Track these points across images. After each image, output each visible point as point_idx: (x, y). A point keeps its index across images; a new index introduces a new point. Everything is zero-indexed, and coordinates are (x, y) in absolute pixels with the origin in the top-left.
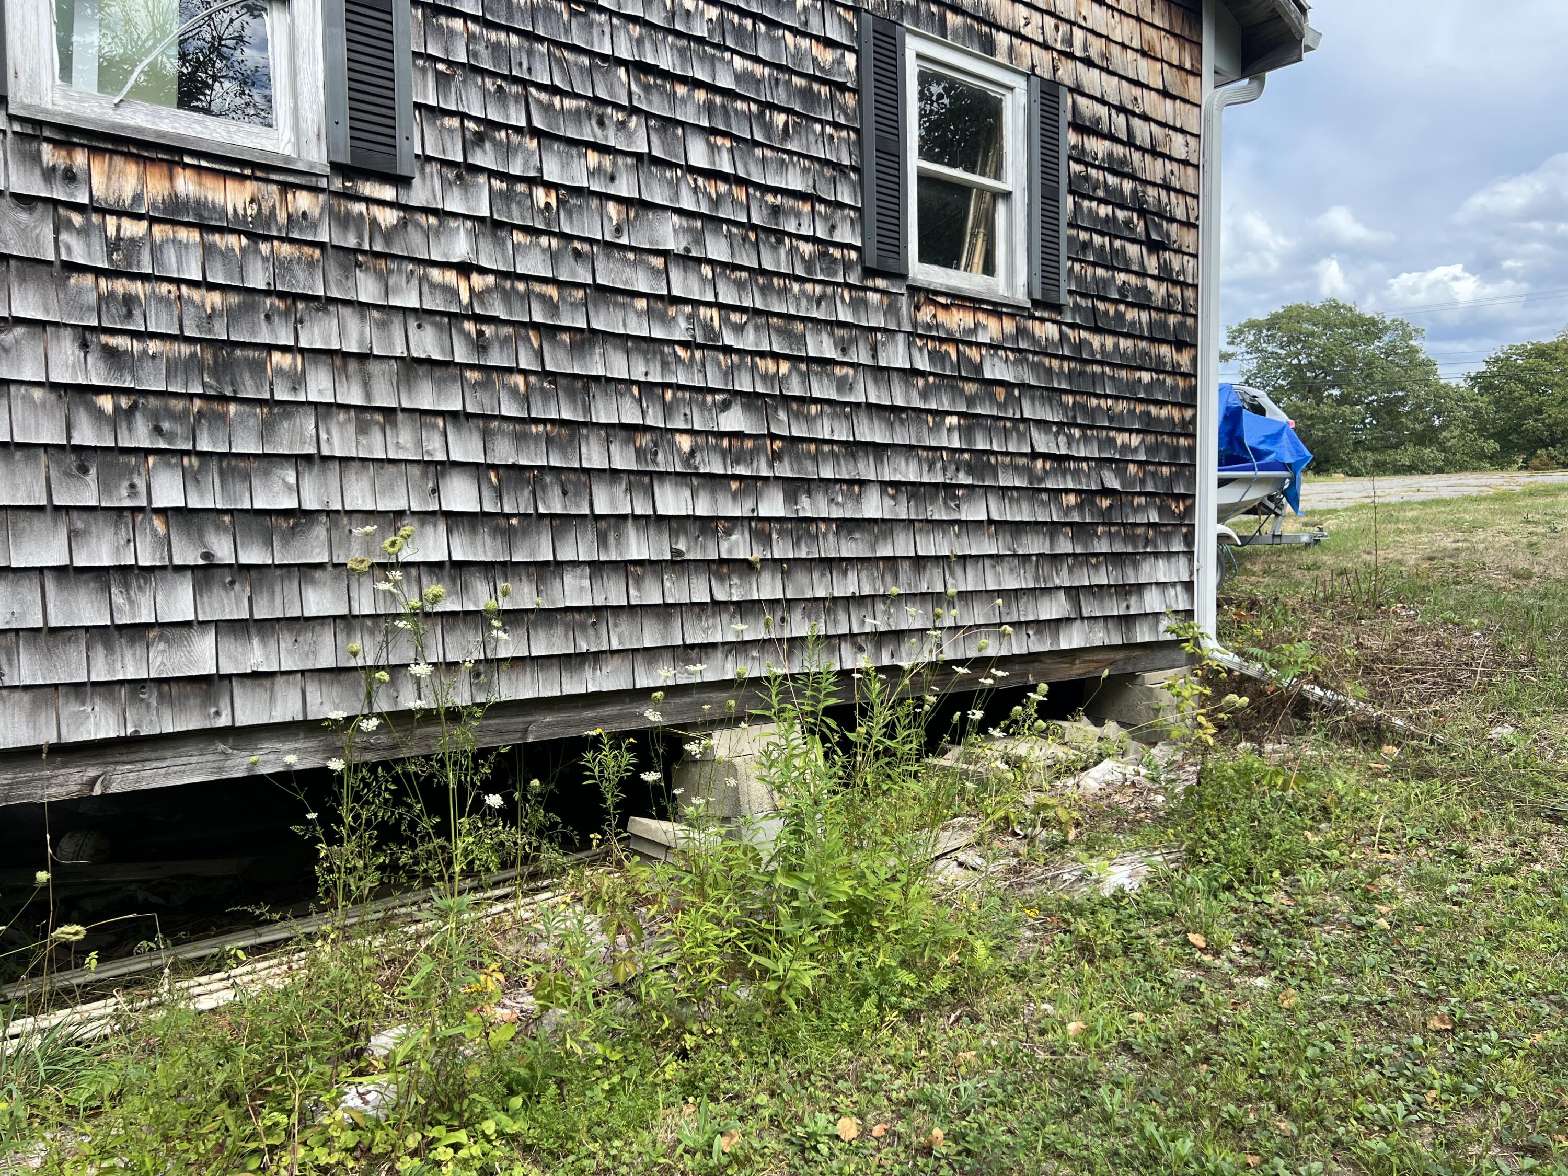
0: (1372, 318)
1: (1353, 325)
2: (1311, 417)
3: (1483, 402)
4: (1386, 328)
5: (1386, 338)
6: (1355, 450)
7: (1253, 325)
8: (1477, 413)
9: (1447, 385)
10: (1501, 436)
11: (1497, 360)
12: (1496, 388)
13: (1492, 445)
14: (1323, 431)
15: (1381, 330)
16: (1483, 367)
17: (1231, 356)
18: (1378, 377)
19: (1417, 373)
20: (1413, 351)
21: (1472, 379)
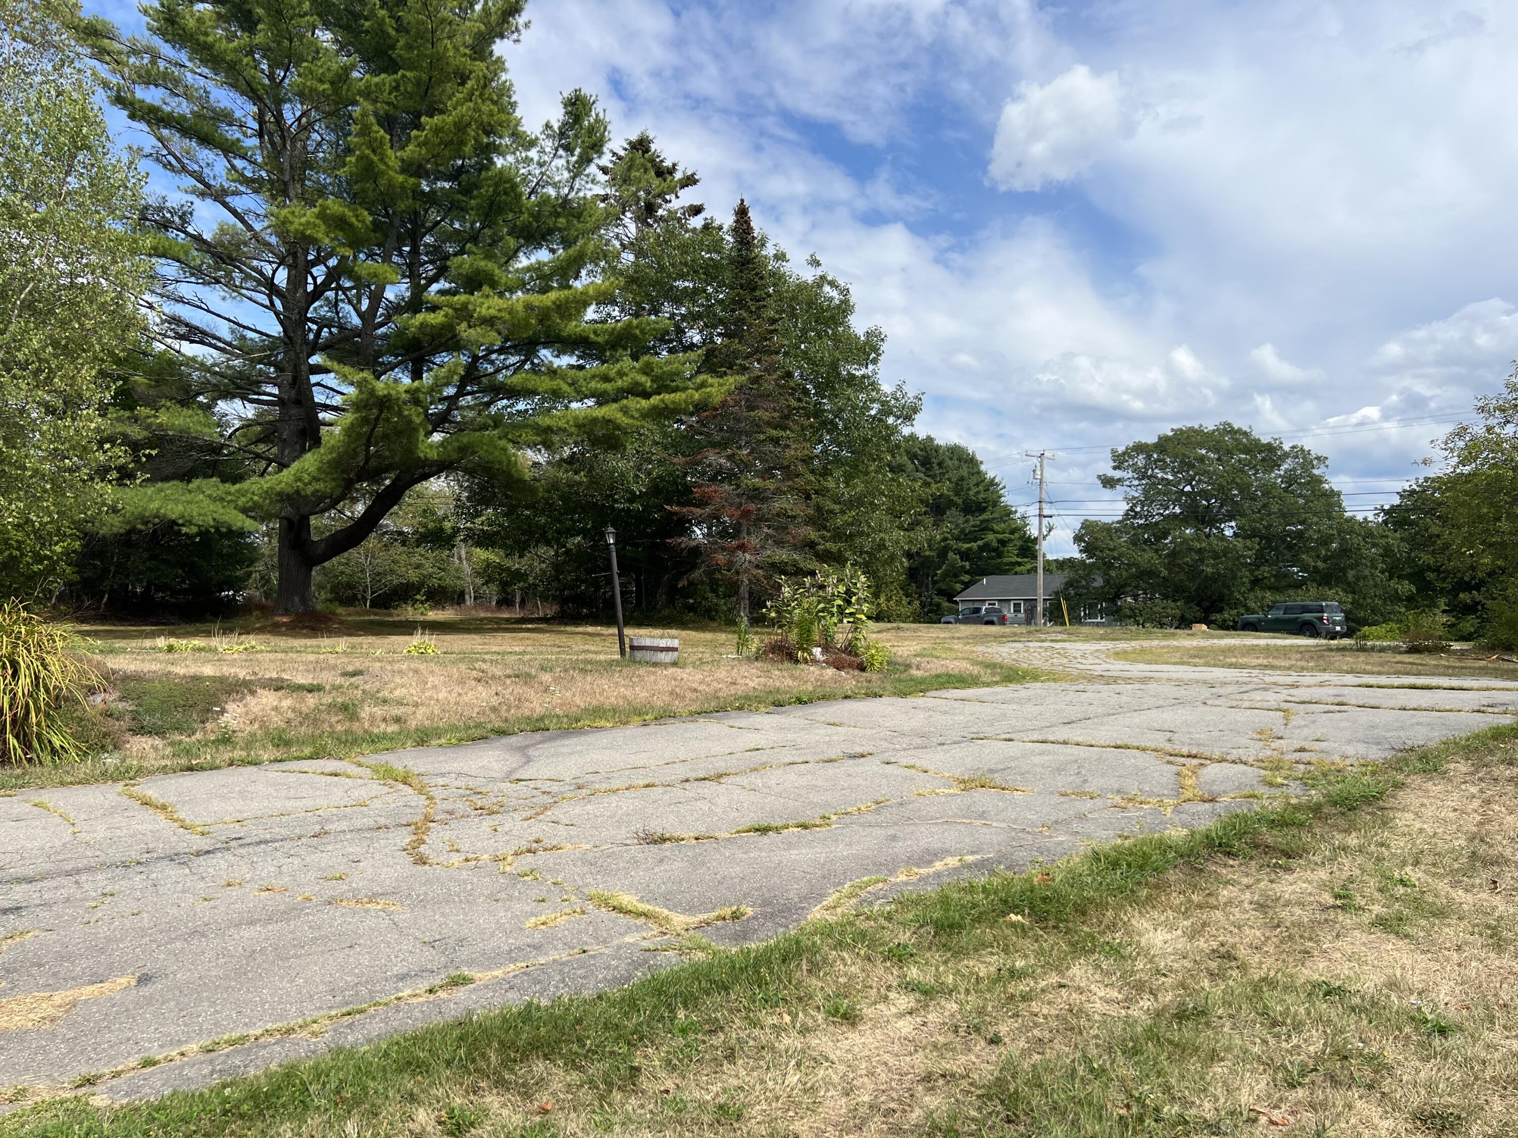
0: (1269, 444)
1: (1247, 451)
2: (1200, 551)
3: (1394, 539)
4: (1286, 455)
5: (1284, 467)
6: (1252, 589)
7: (1140, 448)
8: (1387, 551)
9: (1352, 519)
10: (1418, 576)
11: (1413, 492)
12: (1412, 523)
13: (1406, 587)
14: (1213, 566)
15: (1280, 458)
16: (1397, 501)
17: (1120, 480)
18: (1275, 508)
19: (1318, 505)
20: (1318, 480)
21: (1386, 512)
